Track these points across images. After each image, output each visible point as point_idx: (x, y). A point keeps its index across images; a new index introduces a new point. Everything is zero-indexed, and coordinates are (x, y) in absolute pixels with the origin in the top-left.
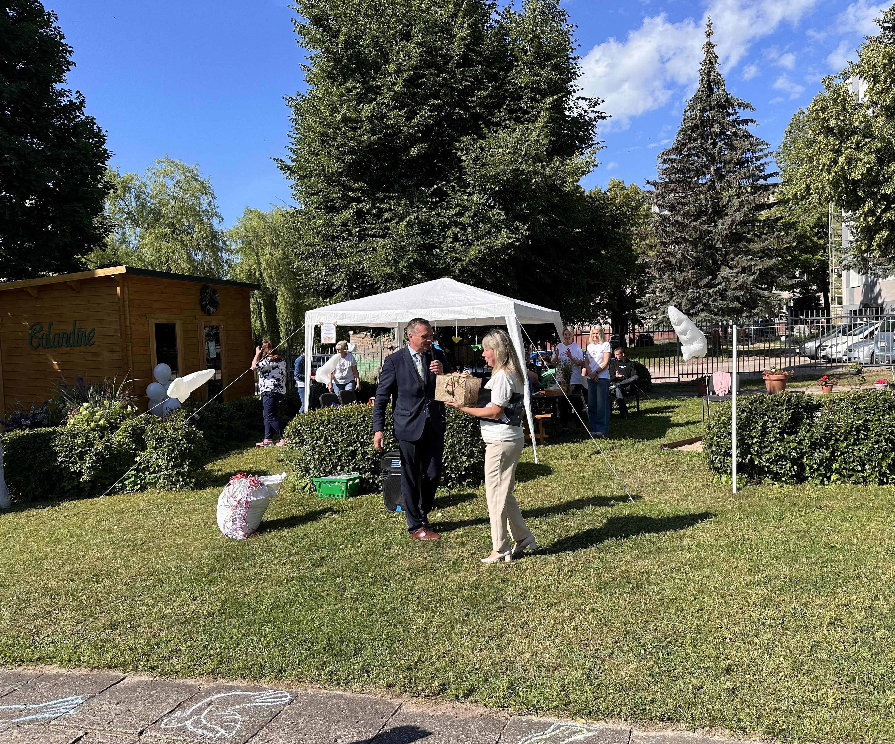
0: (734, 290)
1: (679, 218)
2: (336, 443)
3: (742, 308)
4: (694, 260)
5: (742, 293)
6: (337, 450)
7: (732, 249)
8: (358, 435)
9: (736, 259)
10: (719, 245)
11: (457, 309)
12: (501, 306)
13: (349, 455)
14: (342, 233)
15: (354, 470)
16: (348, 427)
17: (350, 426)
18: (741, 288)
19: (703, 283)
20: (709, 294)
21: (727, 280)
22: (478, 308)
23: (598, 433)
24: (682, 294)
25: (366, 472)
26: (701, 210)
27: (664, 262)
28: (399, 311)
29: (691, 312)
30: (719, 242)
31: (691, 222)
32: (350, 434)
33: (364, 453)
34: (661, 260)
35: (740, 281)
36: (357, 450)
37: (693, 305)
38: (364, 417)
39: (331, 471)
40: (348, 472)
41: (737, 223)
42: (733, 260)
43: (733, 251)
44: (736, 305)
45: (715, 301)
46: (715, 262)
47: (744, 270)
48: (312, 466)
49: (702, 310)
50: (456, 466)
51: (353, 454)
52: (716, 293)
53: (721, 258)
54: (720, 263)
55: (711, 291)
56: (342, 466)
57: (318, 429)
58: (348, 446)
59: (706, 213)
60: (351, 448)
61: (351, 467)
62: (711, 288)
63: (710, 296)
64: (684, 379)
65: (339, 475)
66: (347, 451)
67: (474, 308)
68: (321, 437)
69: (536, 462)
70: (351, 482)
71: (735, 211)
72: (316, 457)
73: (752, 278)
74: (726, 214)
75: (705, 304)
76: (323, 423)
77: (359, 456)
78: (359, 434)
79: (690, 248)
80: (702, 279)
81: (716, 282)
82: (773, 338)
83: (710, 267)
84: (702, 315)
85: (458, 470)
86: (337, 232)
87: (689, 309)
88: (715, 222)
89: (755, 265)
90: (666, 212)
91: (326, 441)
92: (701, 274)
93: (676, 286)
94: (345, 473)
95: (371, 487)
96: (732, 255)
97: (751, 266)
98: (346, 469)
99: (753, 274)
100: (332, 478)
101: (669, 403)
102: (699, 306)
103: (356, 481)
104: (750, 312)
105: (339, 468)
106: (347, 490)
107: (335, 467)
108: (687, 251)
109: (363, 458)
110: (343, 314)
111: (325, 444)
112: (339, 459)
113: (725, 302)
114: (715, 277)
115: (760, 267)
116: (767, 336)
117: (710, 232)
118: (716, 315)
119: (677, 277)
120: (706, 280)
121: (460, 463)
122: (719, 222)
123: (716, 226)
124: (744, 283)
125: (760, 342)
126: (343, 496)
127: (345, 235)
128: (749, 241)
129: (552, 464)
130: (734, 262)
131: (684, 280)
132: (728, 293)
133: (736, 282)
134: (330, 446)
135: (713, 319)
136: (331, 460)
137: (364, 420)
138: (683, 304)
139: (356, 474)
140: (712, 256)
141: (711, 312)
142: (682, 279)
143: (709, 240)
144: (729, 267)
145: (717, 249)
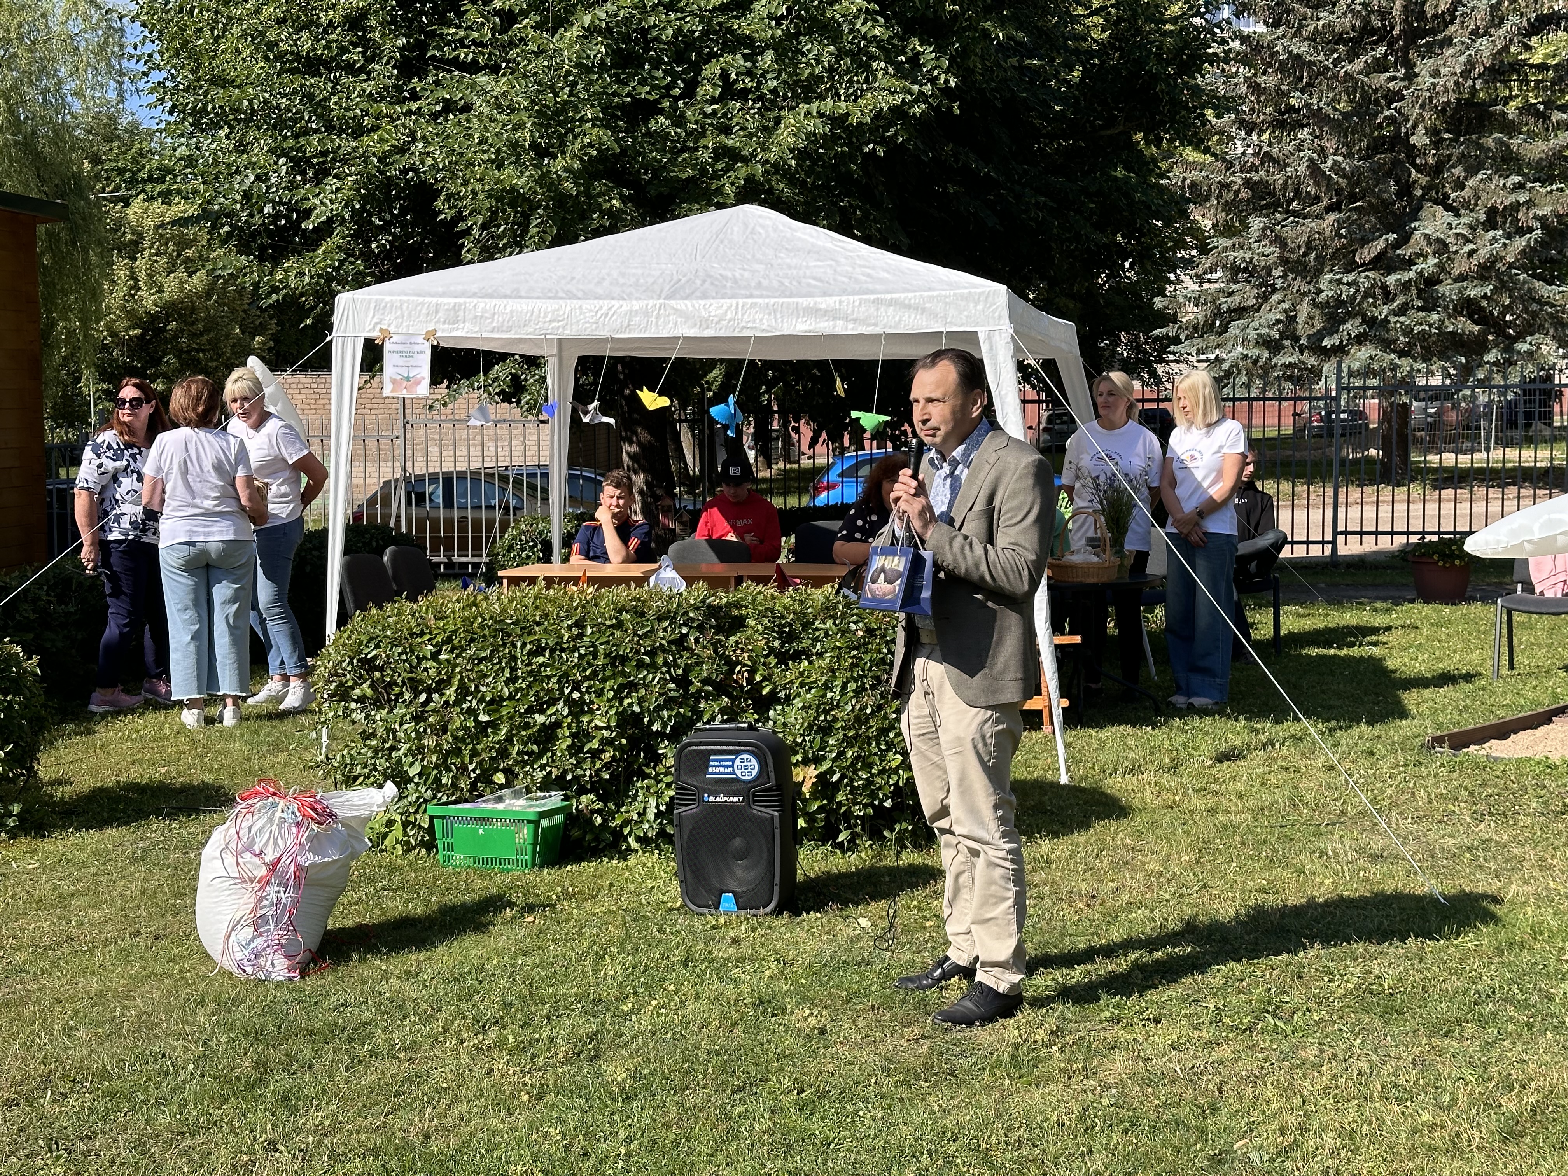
0: (1461, 278)
1: (1301, 48)
2: (492, 702)
3: (1483, 334)
4: (1343, 183)
5: (1488, 290)
6: (494, 725)
7: (1457, 151)
8: (565, 677)
9: (1470, 183)
10: (1420, 139)
11: (824, 303)
12: (963, 297)
13: (532, 739)
14: (344, 50)
15: (547, 785)
16: (531, 653)
17: (539, 651)
18: (1485, 272)
19: (1367, 253)
20: (1384, 287)
21: (1441, 247)
22: (890, 303)
23: (1197, 701)
24: (1299, 285)
25: (582, 791)
26: (1366, 22)
27: (1248, 183)
28: (637, 305)
29: (1327, 342)
30: (1421, 130)
31: (1336, 62)
32: (536, 676)
33: (581, 736)
34: (1238, 179)
35: (1484, 253)
36: (558, 725)
37: (1333, 323)
38: (580, 624)
39: (474, 786)
40: (528, 791)
41: (1479, 69)
42: (1460, 185)
43: (1463, 158)
44: (1466, 326)
45: (1403, 310)
46: (1405, 189)
47: (1493, 219)
48: (414, 771)
49: (1360, 339)
50: (869, 782)
51: (548, 735)
52: (1406, 286)
53: (1424, 180)
54: (1419, 193)
55: (1391, 279)
56: (507, 771)
57: (435, 656)
58: (530, 711)
59: (1383, 35)
60: (540, 719)
61: (539, 775)
62: (1390, 271)
63: (1388, 296)
64: (1350, 547)
65: (500, 799)
66: (527, 726)
67: (876, 301)
68: (448, 682)
69: (1064, 780)
70: (544, 823)
71: (1475, 34)
72: (430, 742)
73: (1520, 243)
74: (1448, 42)
75: (1371, 322)
76: (449, 640)
77: (563, 744)
78: (566, 675)
79: (1330, 144)
80: (1365, 241)
81: (1407, 252)
82: (1547, 432)
83: (1386, 205)
84: (1361, 355)
85: (873, 795)
86: (328, 47)
87: (1320, 335)
88: (1409, 65)
89: (1530, 204)
90: (1261, 28)
91: (463, 692)
92: (1361, 227)
93: (1284, 261)
94: (517, 795)
95: (597, 839)
96: (1458, 171)
97: (1516, 206)
98: (519, 786)
99: (1522, 231)
100: (483, 806)
101: (1350, 617)
102: (1352, 327)
103: (558, 820)
104: (1509, 349)
105: (500, 778)
106: (535, 845)
107: (485, 777)
108: (1322, 153)
109: (575, 750)
110: (455, 308)
111: (458, 702)
112: (504, 753)
113: (1435, 316)
114: (1405, 239)
115: (1546, 210)
116: (1528, 426)
117: (1397, 96)
118: (1402, 354)
119: (1288, 232)
120: (1380, 245)
121: (881, 772)
122: (1424, 67)
123: (1410, 77)
124: (1494, 259)
125: (1508, 443)
126: (523, 863)
127: (355, 56)
128: (1511, 129)
129: (1115, 785)
130: (1466, 193)
131: (1309, 244)
132: (1441, 289)
133: (1471, 253)
134: (471, 712)
135: (1394, 368)
136: (474, 754)
137: (581, 636)
138: (1301, 319)
139: (554, 799)
140: (1395, 170)
141: (1387, 345)
142: (1303, 239)
143: (1391, 120)
144: (1448, 208)
145: (1412, 151)
